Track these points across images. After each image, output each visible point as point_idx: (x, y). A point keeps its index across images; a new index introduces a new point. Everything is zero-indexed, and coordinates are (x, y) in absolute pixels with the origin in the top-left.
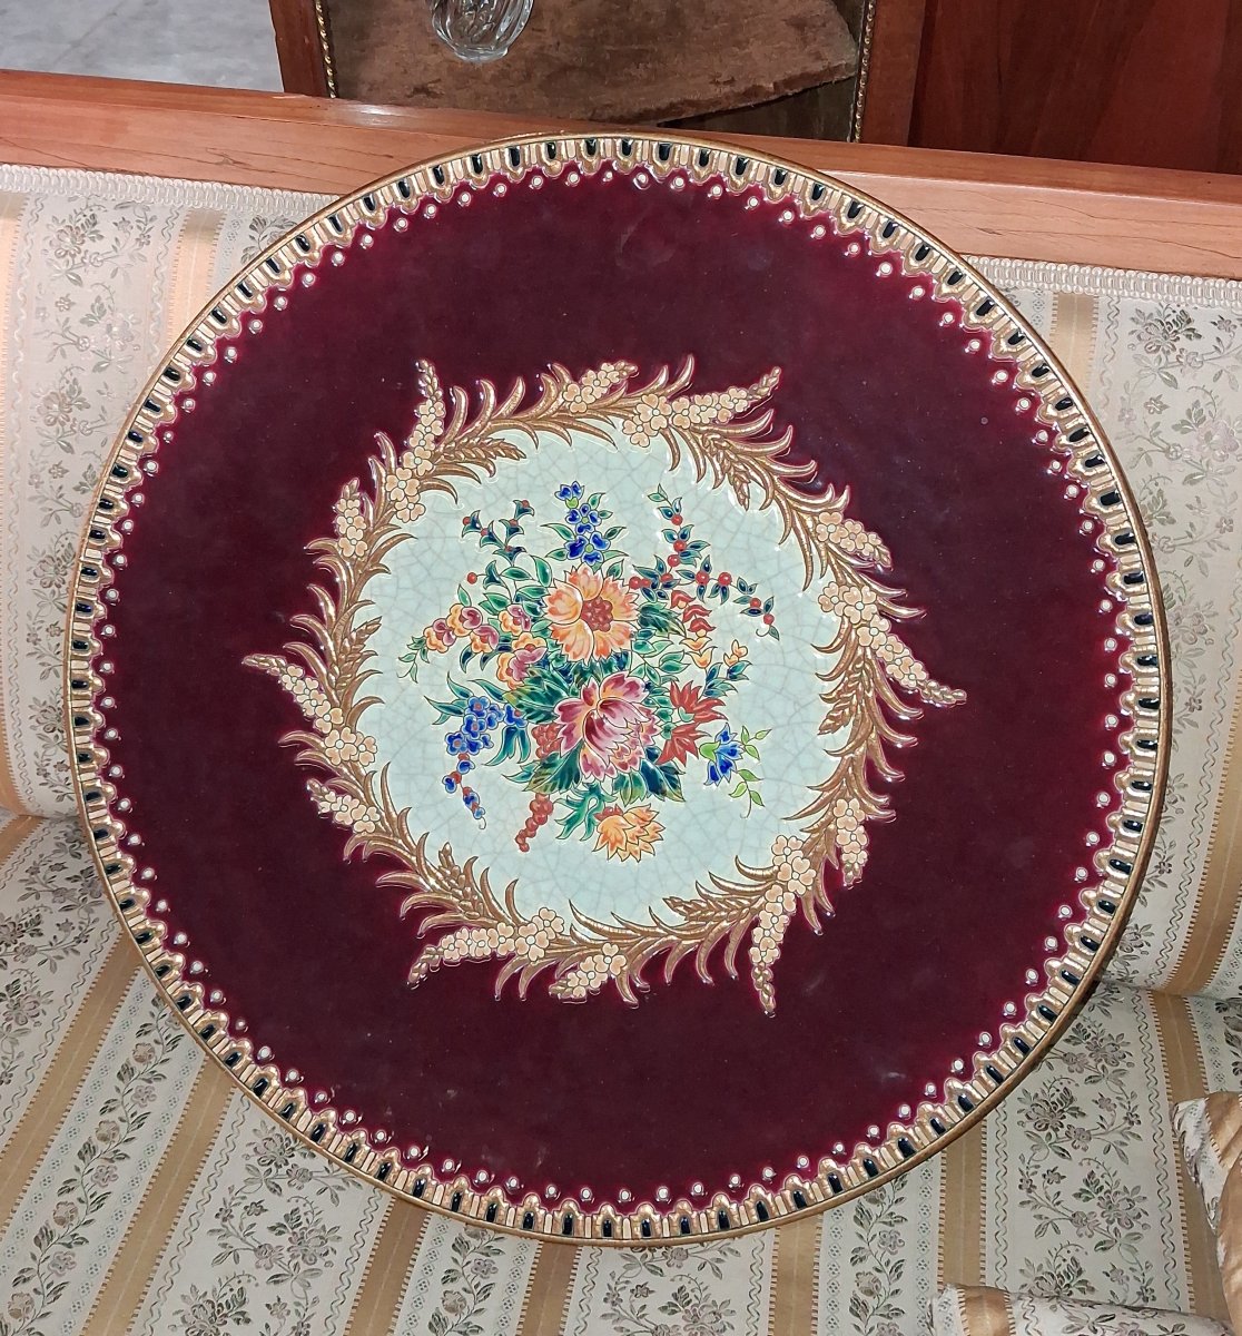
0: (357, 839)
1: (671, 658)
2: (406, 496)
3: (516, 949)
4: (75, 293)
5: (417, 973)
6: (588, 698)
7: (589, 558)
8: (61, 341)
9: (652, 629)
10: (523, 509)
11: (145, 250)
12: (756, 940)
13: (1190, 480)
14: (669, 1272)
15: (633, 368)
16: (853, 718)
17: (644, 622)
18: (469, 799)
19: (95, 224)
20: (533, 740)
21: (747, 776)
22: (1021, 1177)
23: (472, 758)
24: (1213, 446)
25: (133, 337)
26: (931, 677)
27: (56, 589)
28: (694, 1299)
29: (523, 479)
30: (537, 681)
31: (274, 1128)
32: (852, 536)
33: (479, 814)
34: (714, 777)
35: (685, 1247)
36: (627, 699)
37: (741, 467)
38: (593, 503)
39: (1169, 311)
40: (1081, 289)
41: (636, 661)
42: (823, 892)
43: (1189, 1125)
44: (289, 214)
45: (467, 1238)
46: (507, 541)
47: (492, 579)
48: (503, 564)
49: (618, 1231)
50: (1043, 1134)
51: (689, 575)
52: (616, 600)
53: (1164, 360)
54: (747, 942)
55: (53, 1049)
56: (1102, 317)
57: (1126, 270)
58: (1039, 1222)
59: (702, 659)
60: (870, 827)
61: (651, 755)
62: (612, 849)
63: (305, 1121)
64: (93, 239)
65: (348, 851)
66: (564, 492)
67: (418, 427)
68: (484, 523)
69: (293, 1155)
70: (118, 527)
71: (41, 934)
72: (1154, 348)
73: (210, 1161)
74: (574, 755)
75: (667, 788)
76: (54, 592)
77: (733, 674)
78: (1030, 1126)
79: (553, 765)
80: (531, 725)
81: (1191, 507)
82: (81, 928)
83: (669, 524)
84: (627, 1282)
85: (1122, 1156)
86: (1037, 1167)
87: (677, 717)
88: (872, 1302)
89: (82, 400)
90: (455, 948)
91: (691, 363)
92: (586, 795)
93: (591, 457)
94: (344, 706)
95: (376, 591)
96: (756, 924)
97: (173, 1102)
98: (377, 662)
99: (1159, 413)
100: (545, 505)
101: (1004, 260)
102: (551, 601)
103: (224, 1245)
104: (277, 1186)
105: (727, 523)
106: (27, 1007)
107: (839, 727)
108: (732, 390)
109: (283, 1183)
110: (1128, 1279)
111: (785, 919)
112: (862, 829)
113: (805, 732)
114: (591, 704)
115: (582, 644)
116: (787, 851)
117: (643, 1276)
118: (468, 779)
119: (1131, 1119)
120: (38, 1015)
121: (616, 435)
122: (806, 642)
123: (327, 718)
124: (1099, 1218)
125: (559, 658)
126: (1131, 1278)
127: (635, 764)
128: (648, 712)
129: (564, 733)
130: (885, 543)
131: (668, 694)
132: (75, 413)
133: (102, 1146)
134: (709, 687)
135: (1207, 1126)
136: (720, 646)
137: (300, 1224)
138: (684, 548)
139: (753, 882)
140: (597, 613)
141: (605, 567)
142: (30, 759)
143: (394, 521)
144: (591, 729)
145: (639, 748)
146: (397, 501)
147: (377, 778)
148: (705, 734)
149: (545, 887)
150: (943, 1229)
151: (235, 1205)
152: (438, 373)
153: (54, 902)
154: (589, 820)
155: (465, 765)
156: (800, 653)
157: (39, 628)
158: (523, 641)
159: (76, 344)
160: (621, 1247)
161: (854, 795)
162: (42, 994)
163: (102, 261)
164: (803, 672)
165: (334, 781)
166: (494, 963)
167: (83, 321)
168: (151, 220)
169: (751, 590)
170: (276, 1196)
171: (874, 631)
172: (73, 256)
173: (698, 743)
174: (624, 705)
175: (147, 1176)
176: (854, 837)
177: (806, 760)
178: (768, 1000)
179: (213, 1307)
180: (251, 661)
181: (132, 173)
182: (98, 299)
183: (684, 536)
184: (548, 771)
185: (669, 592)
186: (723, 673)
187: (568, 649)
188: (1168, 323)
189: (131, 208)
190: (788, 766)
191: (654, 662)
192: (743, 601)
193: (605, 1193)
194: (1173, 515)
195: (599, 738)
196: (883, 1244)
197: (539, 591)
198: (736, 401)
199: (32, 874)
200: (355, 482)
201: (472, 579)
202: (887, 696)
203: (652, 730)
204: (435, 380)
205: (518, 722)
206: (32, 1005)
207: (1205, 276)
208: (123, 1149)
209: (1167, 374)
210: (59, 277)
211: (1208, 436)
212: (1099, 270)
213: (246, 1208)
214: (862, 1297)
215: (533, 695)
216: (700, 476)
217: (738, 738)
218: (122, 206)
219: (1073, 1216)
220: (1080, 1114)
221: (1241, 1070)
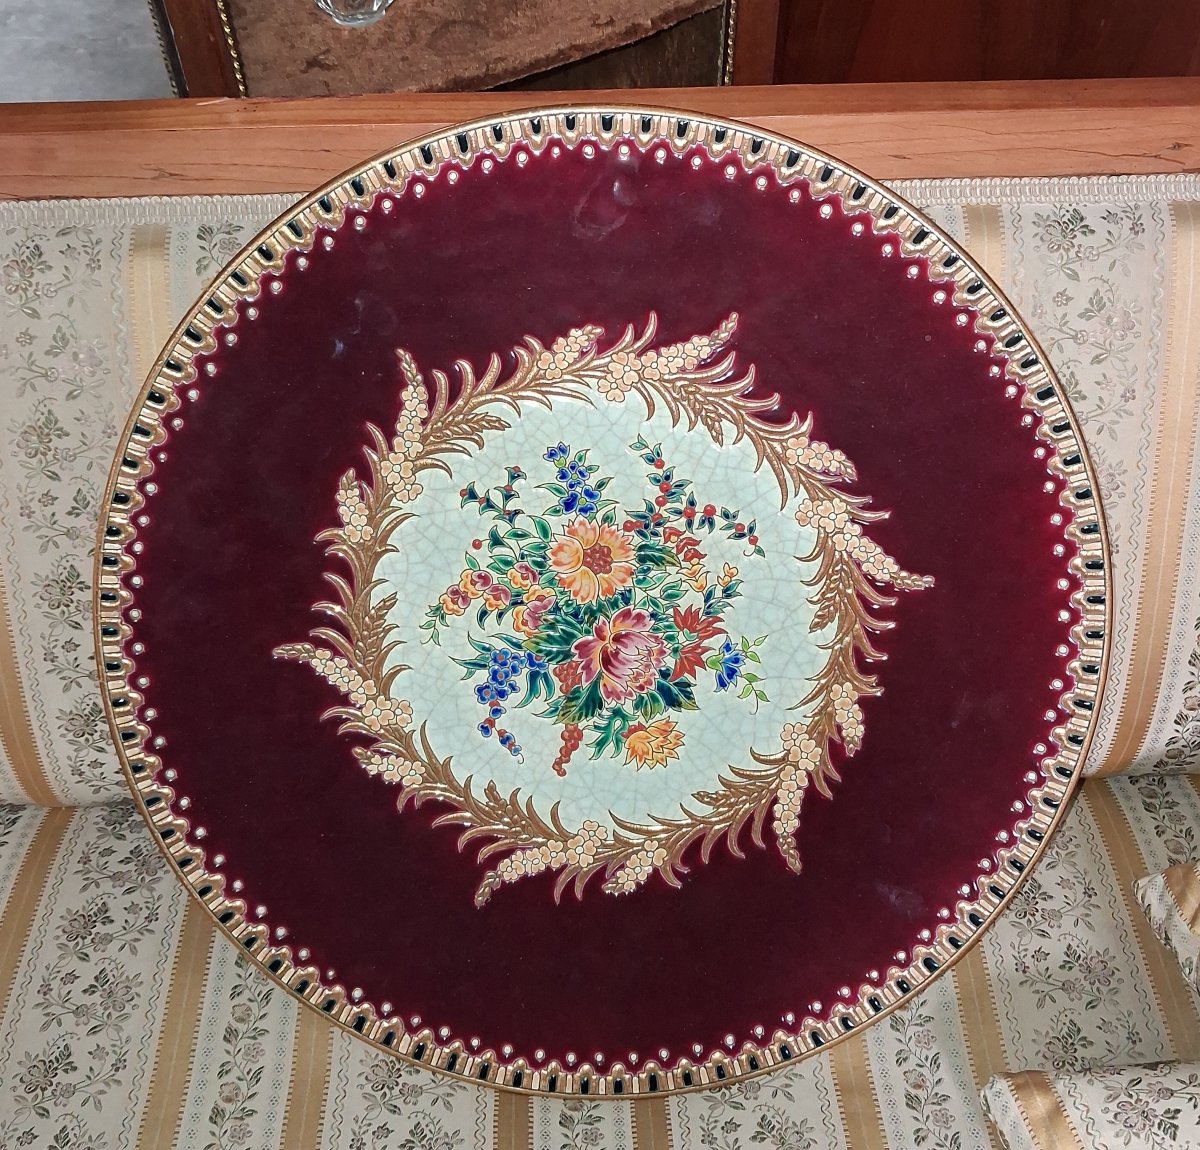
0: (408, 792)
1: (671, 588)
2: (402, 478)
3: (568, 860)
4: (35, 327)
5: (481, 898)
6: (601, 636)
7: (584, 510)
8: (29, 375)
9: (649, 564)
10: (515, 474)
11: (97, 274)
12: (777, 815)
13: (1097, 360)
14: (749, 1104)
15: (599, 330)
16: (838, 614)
17: (642, 560)
18: (505, 740)
19: (40, 255)
20: (555, 679)
21: (752, 678)
22: (1016, 961)
23: (502, 703)
24: (1114, 328)
25: (102, 362)
26: (902, 568)
27: (65, 609)
28: (776, 1124)
29: (511, 447)
30: (552, 626)
31: (377, 1055)
32: (819, 456)
33: (516, 751)
34: (722, 684)
35: (755, 1080)
36: (636, 630)
37: (711, 408)
38: (580, 460)
39: (1063, 212)
40: (984, 200)
41: (639, 595)
42: (830, 766)
43: (1152, 898)
44: (233, 218)
45: (569, 1113)
46: (504, 506)
47: (496, 541)
48: (503, 528)
49: (697, 1079)
50: (1024, 921)
51: (679, 512)
52: (614, 545)
53: (1065, 257)
54: (770, 817)
55: (157, 1027)
56: (1007, 224)
57: (1021, 178)
58: (1037, 996)
59: (698, 584)
60: (864, 703)
61: (664, 674)
62: (640, 760)
63: (405, 1044)
64: (42, 270)
65: (401, 804)
66: (552, 455)
67: (403, 413)
68: (481, 493)
69: (400, 1075)
70: (129, 550)
71: (112, 921)
72: (1055, 247)
73: (331, 1098)
74: (595, 686)
75: (682, 698)
76: (63, 612)
77: (728, 592)
78: (1012, 917)
79: (578, 698)
80: (552, 666)
81: (1098, 383)
82: (148, 908)
83: (652, 469)
84: (716, 1121)
85: (1089, 925)
86: (1026, 950)
87: (683, 638)
88: (922, 1094)
89: (61, 429)
90: (511, 870)
91: (653, 317)
92: (610, 719)
93: (572, 418)
94: (377, 678)
95: (388, 570)
96: (775, 801)
97: (281, 1051)
98: (400, 634)
99: (1066, 305)
100: (536, 469)
101: (915, 181)
102: (554, 554)
104: (395, 1107)
105: (707, 461)
106: (121, 993)
107: (826, 624)
108: (695, 339)
109: (399, 1103)
110: (1117, 1028)
111: (800, 793)
112: (856, 706)
113: (798, 633)
114: (603, 639)
115: (588, 589)
116: (795, 736)
117: (730, 1114)
118: (501, 723)
119: (1089, 892)
120: (133, 999)
121: (593, 394)
122: (789, 555)
123: (361, 690)
124: (1083, 982)
125: (568, 605)
126: (1119, 1027)
127: (651, 684)
128: (656, 638)
129: (583, 668)
130: (849, 457)
131: (672, 619)
132: (56, 442)
133: (229, 1108)
134: (709, 607)
135: (1169, 898)
136: (713, 570)
137: (426, 1136)
138: (668, 487)
139: (768, 767)
140: (597, 558)
141: (599, 516)
142: (64, 763)
143: (394, 502)
144: (607, 662)
145: (653, 670)
146: (394, 484)
147: (417, 736)
148: (706, 650)
149: (585, 803)
150: (964, 1019)
151: (364, 1133)
152: (415, 358)
153: (114, 887)
154: (617, 739)
155: (497, 712)
156: (785, 565)
157: (55, 647)
158: (534, 593)
159: (45, 376)
160: (700, 1091)
161: (848, 680)
162: (131, 978)
163: (55, 291)
164: (790, 581)
165: (376, 746)
166: (548, 876)
167: (47, 353)
168: (97, 243)
169: (734, 517)
170: (396, 1116)
171: (848, 536)
172: (25, 290)
173: (704, 657)
174: (634, 635)
175: (278, 1125)
176: (850, 715)
177: (801, 657)
178: (795, 864)
180: (279, 652)
181: (67, 198)
182: (59, 329)
183: (668, 478)
184: (574, 703)
185: (660, 530)
186: (718, 593)
187: (576, 594)
188: (1064, 223)
189: (73, 234)
190: (786, 664)
191: (655, 593)
192: (728, 527)
193: (680, 1049)
194: (1084, 393)
195: (613, 666)
196: (919, 1042)
197: (540, 548)
198: (699, 348)
199: (85, 863)
200: (351, 472)
201: (477, 545)
202: (865, 591)
203: (662, 652)
204: (413, 365)
205: (540, 666)
206: (125, 990)
207: (1088, 175)
208: (249, 1105)
209: (1068, 269)
210: (13, 313)
211: (1109, 320)
212: (997, 181)
213: (374, 1133)
214: (913, 1092)
215: (550, 640)
216: (676, 421)
217: (739, 647)
218: (63, 233)
219: (1064, 985)
220: (1048, 897)
221: (1163, 832)
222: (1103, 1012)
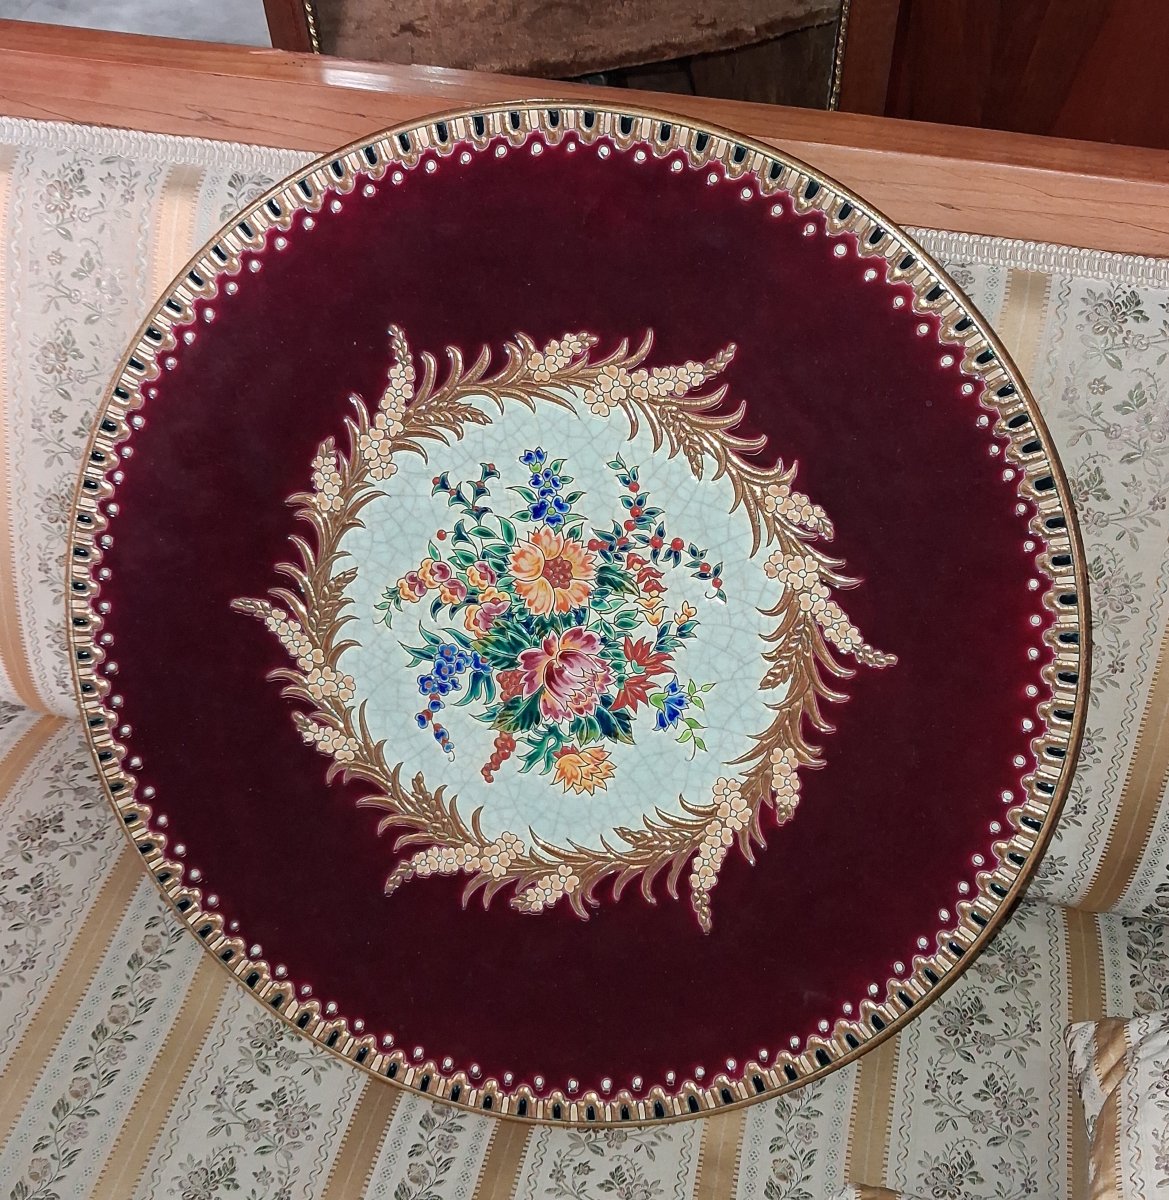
0: (339, 766)
1: (627, 615)
2: (379, 455)
3: (481, 867)
4: (66, 248)
5: (392, 884)
6: (548, 647)
7: (551, 521)
8: (54, 293)
9: (608, 587)
10: (489, 472)
11: (129, 206)
12: (696, 868)
13: (1128, 459)
14: (610, 1152)
15: (595, 339)
16: (791, 676)
17: (601, 581)
18: (440, 734)
19: (82, 179)
20: (497, 684)
21: (693, 724)
22: (928, 1078)
23: (442, 698)
24: (1152, 427)
25: (121, 292)
26: (865, 642)
27: (62, 524)
28: (628, 1178)
29: (490, 443)
30: (502, 631)
31: (265, 1014)
32: (799, 508)
33: (448, 748)
34: (662, 724)
35: (625, 1130)
36: (584, 652)
37: (696, 438)
38: (555, 468)
39: (1119, 292)
40: (1035, 266)
41: (593, 616)
42: (757, 826)
43: (1079, 1045)
44: (266, 170)
45: (433, 1115)
46: (474, 502)
47: (460, 536)
48: (470, 523)
49: (567, 1114)
50: (952, 1039)
51: (644, 539)
52: (576, 561)
53: (1110, 341)
54: (688, 869)
55: (72, 938)
56: (1054, 296)
57: (1081, 248)
58: (940, 1119)
59: (654, 618)
60: (803, 772)
61: (606, 701)
62: (568, 784)
63: (292, 1010)
64: (80, 194)
65: (330, 776)
66: (528, 458)
67: (389, 390)
68: (453, 484)
69: (282, 1039)
70: (110, 477)
71: (63, 831)
72: (1101, 330)
73: (208, 1044)
74: (535, 699)
75: (619, 730)
76: (60, 527)
77: (683, 631)
78: (940, 1032)
79: (516, 708)
80: (496, 671)
81: (1125, 485)
82: (98, 826)
83: (626, 491)
84: (571, 1160)
85: (1021, 1060)
86: (944, 1069)
87: (629, 669)
88: (784, 1186)
89: (76, 350)
90: (426, 864)
91: (650, 335)
92: (545, 736)
93: (554, 425)
94: (326, 649)
95: (352, 543)
96: (696, 853)
97: (176, 988)
98: (354, 609)
99: (1102, 393)
100: (510, 469)
101: (963, 235)
102: (515, 558)
103: (218, 1119)
104: (267, 1067)
105: (681, 492)
106: (49, 899)
107: (779, 683)
108: (689, 364)
109: (271, 1064)
110: (1014, 1171)
111: (723, 851)
112: (795, 775)
113: (746, 687)
114: (551, 654)
115: (543, 600)
116: (727, 791)
117: (587, 1156)
118: (439, 717)
119: (1033, 1026)
120: (58, 906)
121: (579, 404)
122: (751, 605)
123: (309, 657)
124: (994, 1116)
125: (522, 612)
126: (1017, 1171)
127: (591, 709)
128: (603, 664)
129: (526, 679)
130: (830, 516)
131: (622, 648)
132: (71, 362)
133: (113, 1028)
134: (660, 643)
135: (1093, 1050)
136: (671, 606)
137: (286, 1101)
138: (640, 512)
139: (695, 817)
140: (557, 572)
141: (566, 530)
142: (49, 671)
143: (368, 478)
144: (552, 676)
145: (594, 695)
146: (370, 459)
147: (355, 713)
148: (653, 685)
149: (507, 814)
150: (853, 1123)
151: (229, 1083)
152: (408, 337)
153: (75, 799)
154: (548, 757)
155: (436, 705)
156: (745, 615)
157: (49, 559)
158: (489, 595)
159: (69, 297)
160: (568, 1127)
161: (791, 746)
162: (63, 886)
163: (89, 216)
164: (747, 632)
165: (316, 714)
166: (460, 878)
167: (74, 275)
168: (136, 176)
169: (702, 555)
170: (265, 1075)
171: (815, 597)
172: (62, 211)
173: (649, 692)
174: (581, 656)
175: (152, 1055)
176: (788, 782)
177: (746, 712)
178: (705, 920)
179: (207, 1174)
180: (238, 603)
181: (117, 127)
182: (87, 254)
183: (640, 502)
184: (511, 712)
185: (625, 555)
186: (673, 631)
187: (530, 603)
188: (1117, 304)
189: (117, 163)
190: (730, 717)
191: (610, 618)
192: (694, 565)
193: (556, 1081)
194: (1108, 492)
195: (558, 685)
196: (800, 1134)
197: (505, 550)
198: (692, 375)
199: (57, 772)
200: (331, 440)
201: (441, 535)
202: (824, 657)
203: (607, 679)
204: (405, 344)
205: (484, 668)
206: (54, 897)
207: (1157, 257)
208: (132, 1031)
209: (1112, 355)
210: (49, 232)
211: (1148, 417)
212: (1054, 248)
213: (238, 1086)
214: (777, 1182)
215: (498, 644)
216: (657, 447)
217: (685, 690)
218: (107, 161)
219: (972, 1113)
220: (987, 1021)
221: (1138, 983)
222: (1004, 1151)
